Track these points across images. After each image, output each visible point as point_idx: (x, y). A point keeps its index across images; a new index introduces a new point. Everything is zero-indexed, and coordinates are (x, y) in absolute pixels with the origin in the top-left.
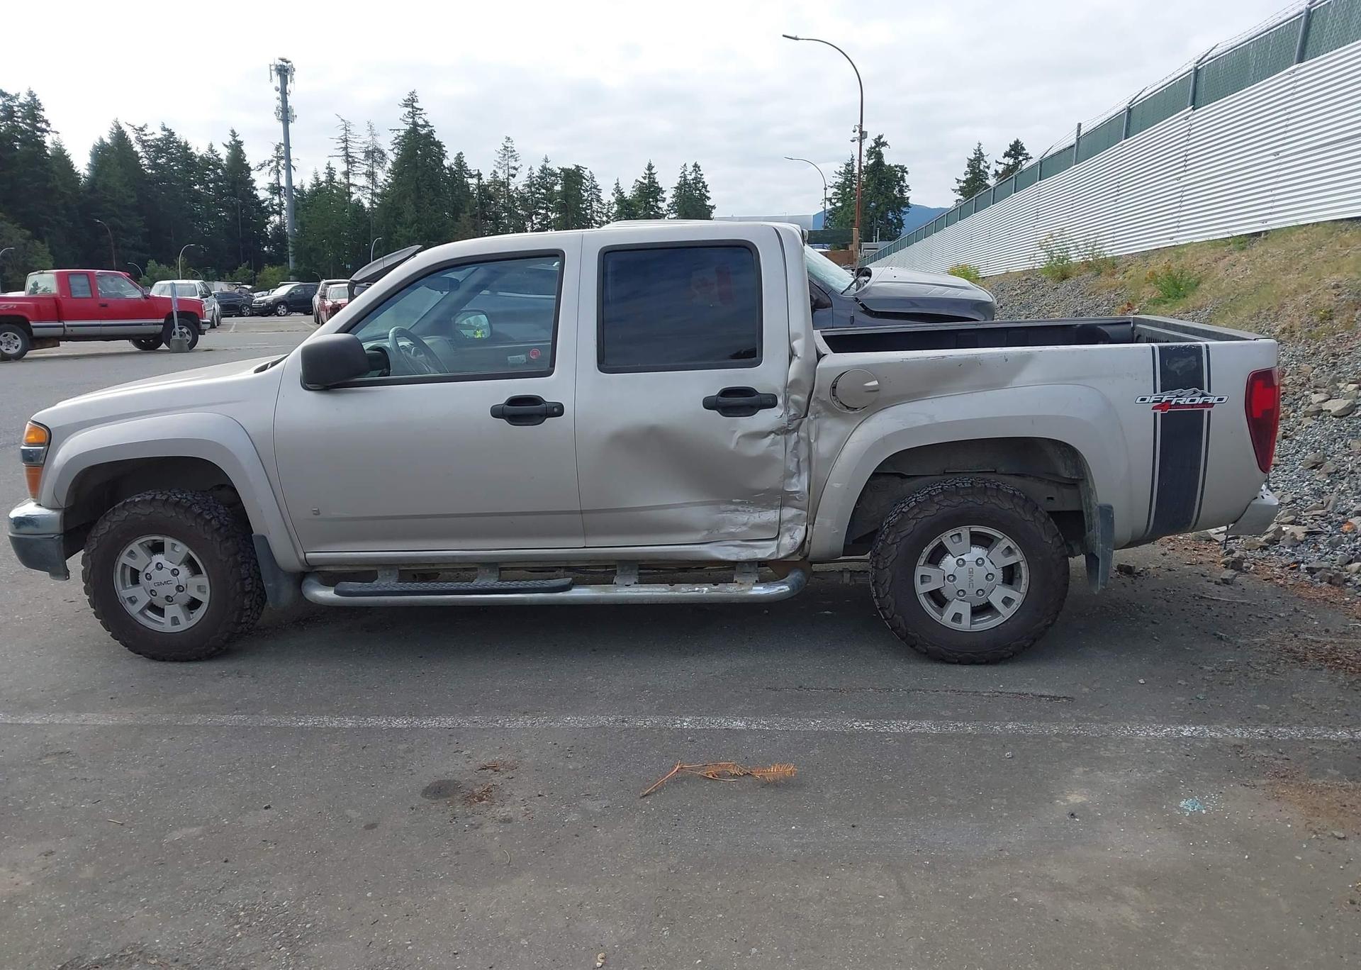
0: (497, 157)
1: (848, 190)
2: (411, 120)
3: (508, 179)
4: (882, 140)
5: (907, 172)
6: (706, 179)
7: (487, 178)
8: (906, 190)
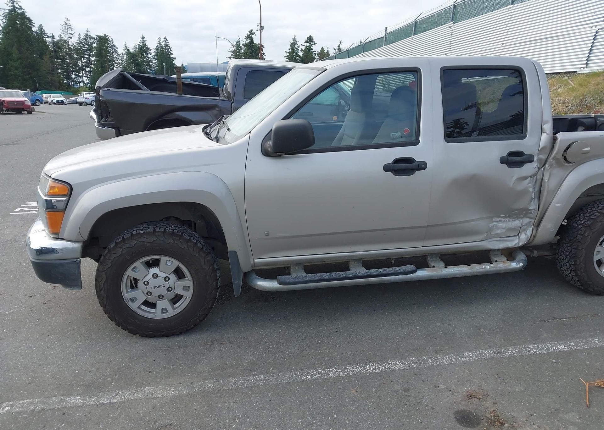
0: (61, 28)
1: (238, 54)
2: (12, 5)
3: (68, 39)
4: (252, 32)
5: (263, 47)
6: (171, 45)
7: (56, 39)
8: (264, 55)
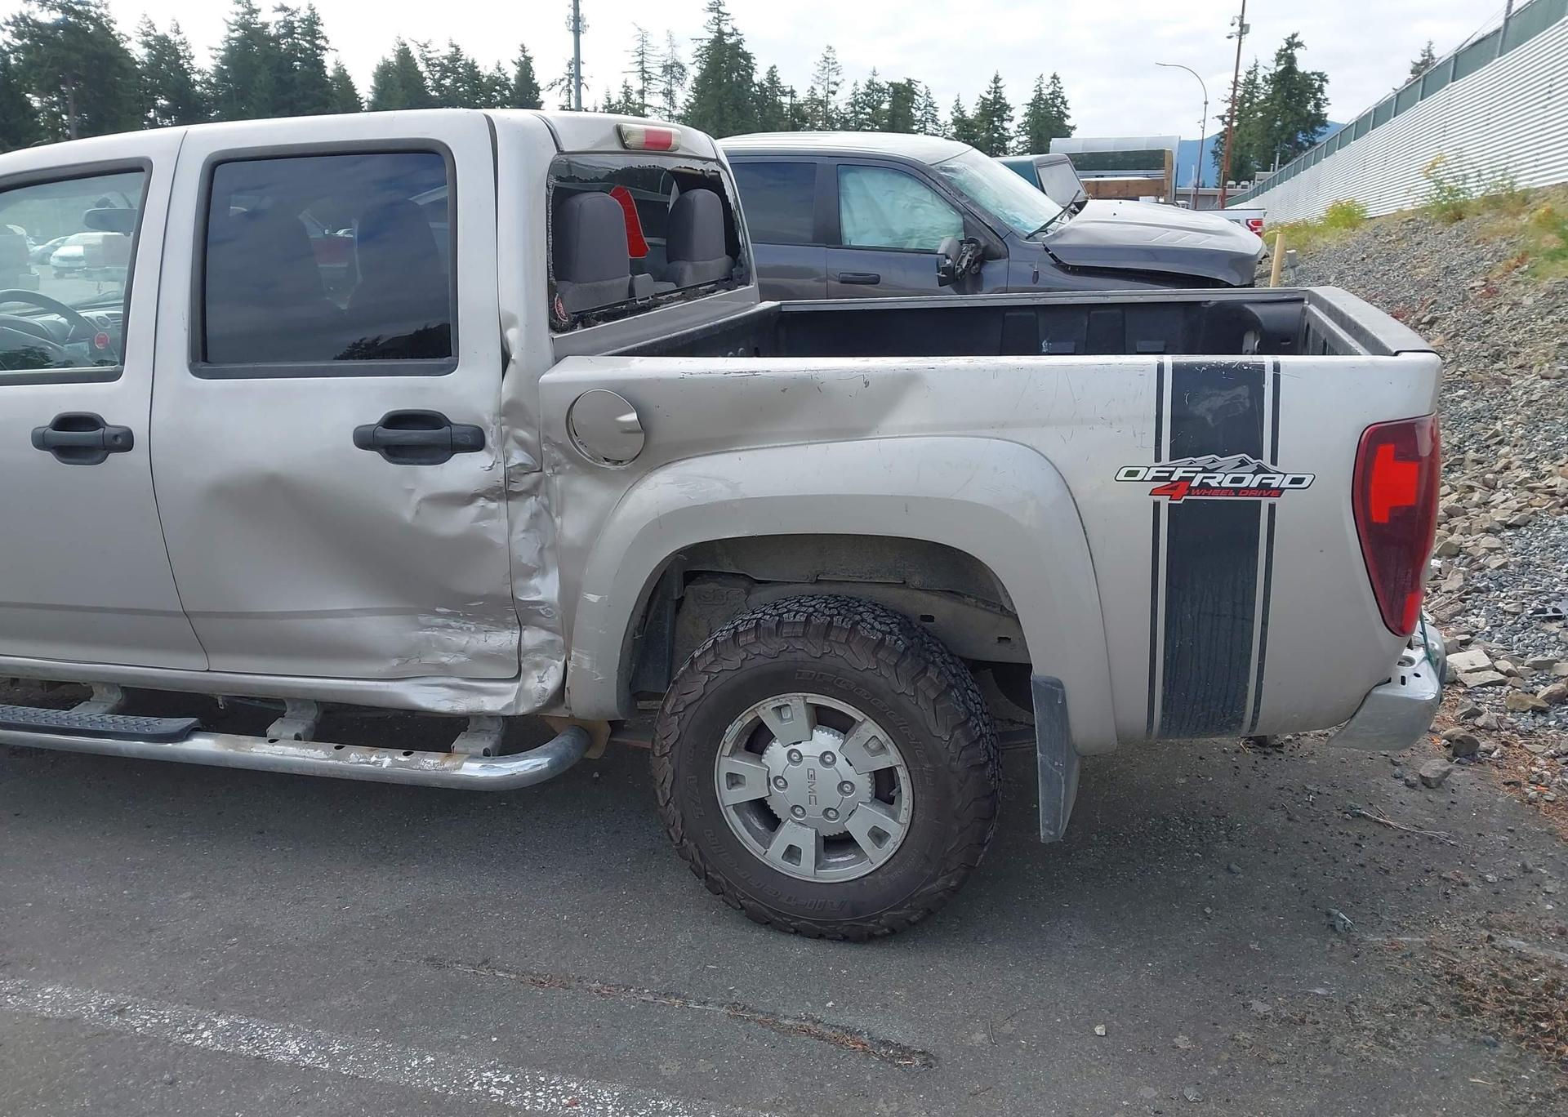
0: (815, 70)
1: (1247, 105)
2: (716, 27)
3: (827, 96)
4: (1296, 40)
5: (1327, 81)
6: (1067, 93)
7: (802, 96)
8: (1324, 105)
